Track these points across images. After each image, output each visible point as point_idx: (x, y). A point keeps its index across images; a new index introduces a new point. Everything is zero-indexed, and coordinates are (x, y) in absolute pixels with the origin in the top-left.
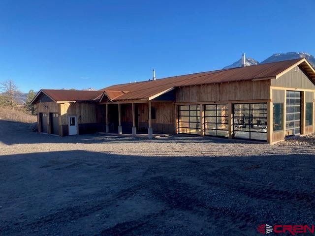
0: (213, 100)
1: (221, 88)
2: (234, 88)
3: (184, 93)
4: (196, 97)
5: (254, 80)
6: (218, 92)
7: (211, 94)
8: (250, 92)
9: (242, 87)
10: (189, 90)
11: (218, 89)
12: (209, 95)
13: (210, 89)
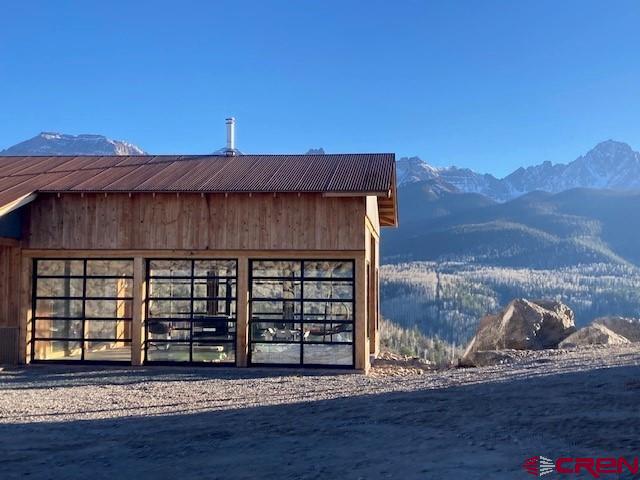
0: (186, 245)
1: (214, 210)
2: (257, 211)
3: (66, 217)
4: (121, 234)
5: (327, 195)
6: (203, 223)
7: (180, 227)
8: (307, 229)
9: (283, 212)
10: (92, 210)
11: (203, 213)
12: (171, 230)
13: (177, 211)
